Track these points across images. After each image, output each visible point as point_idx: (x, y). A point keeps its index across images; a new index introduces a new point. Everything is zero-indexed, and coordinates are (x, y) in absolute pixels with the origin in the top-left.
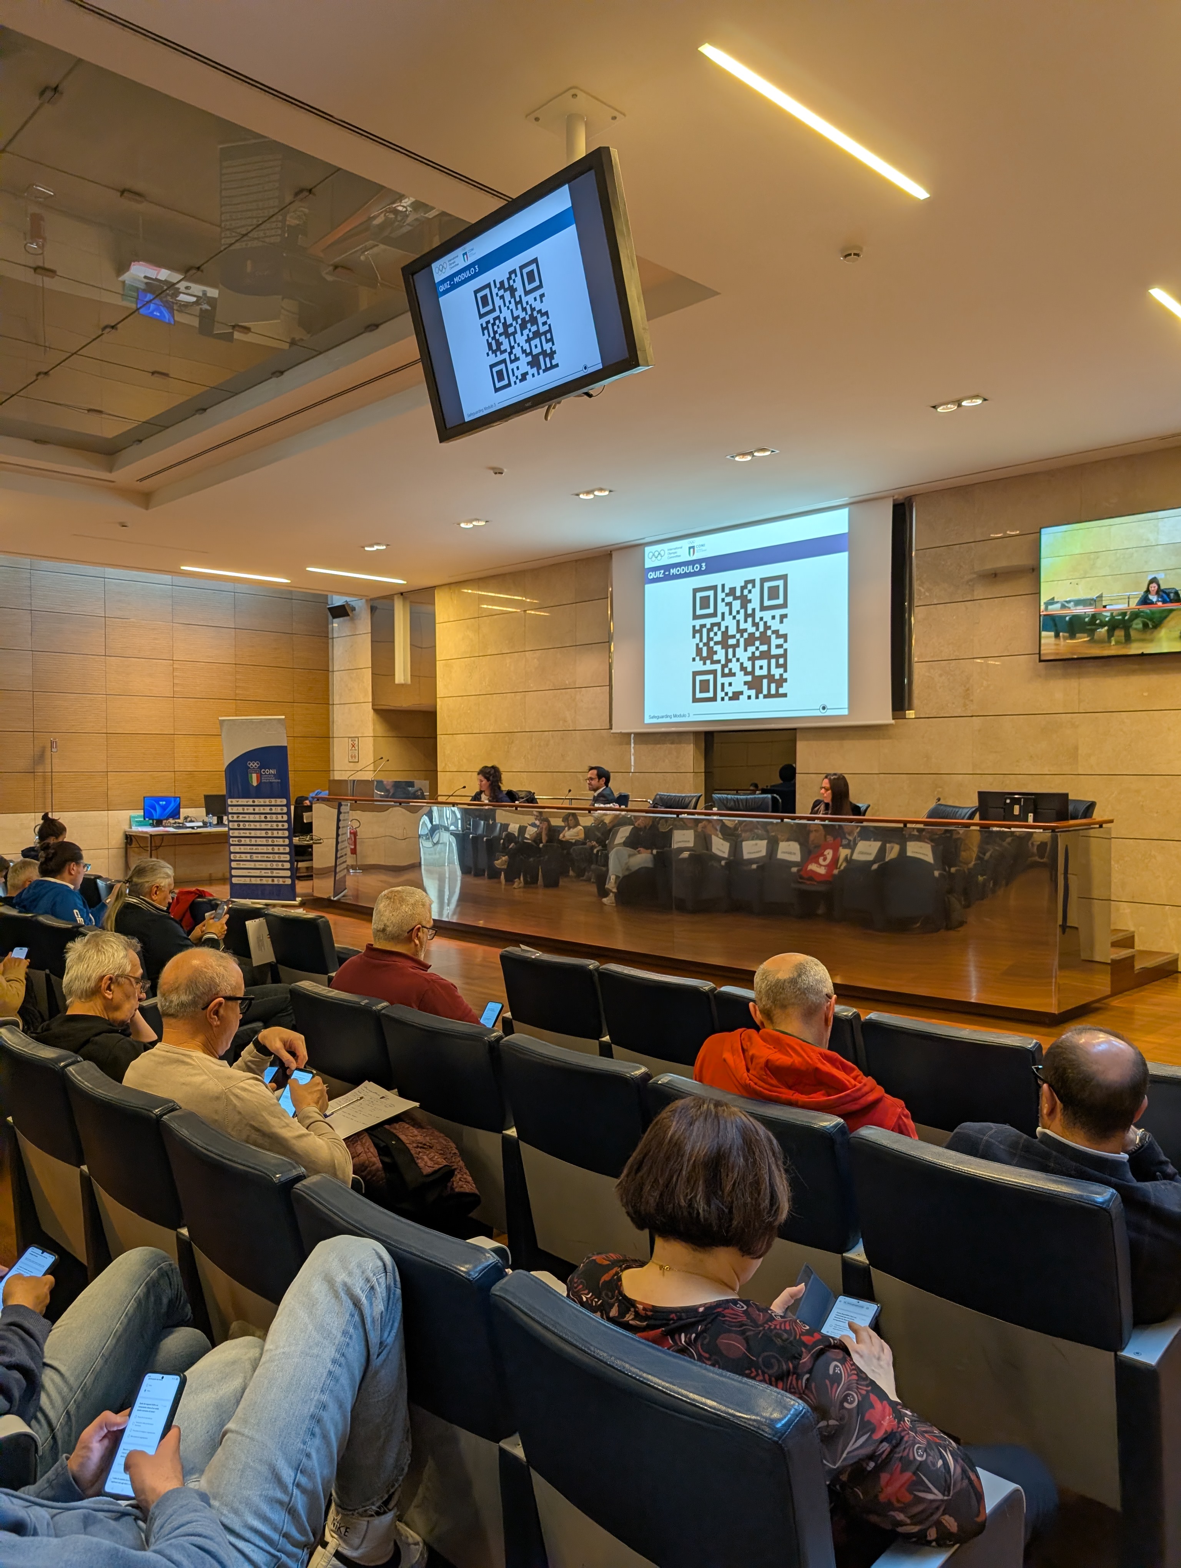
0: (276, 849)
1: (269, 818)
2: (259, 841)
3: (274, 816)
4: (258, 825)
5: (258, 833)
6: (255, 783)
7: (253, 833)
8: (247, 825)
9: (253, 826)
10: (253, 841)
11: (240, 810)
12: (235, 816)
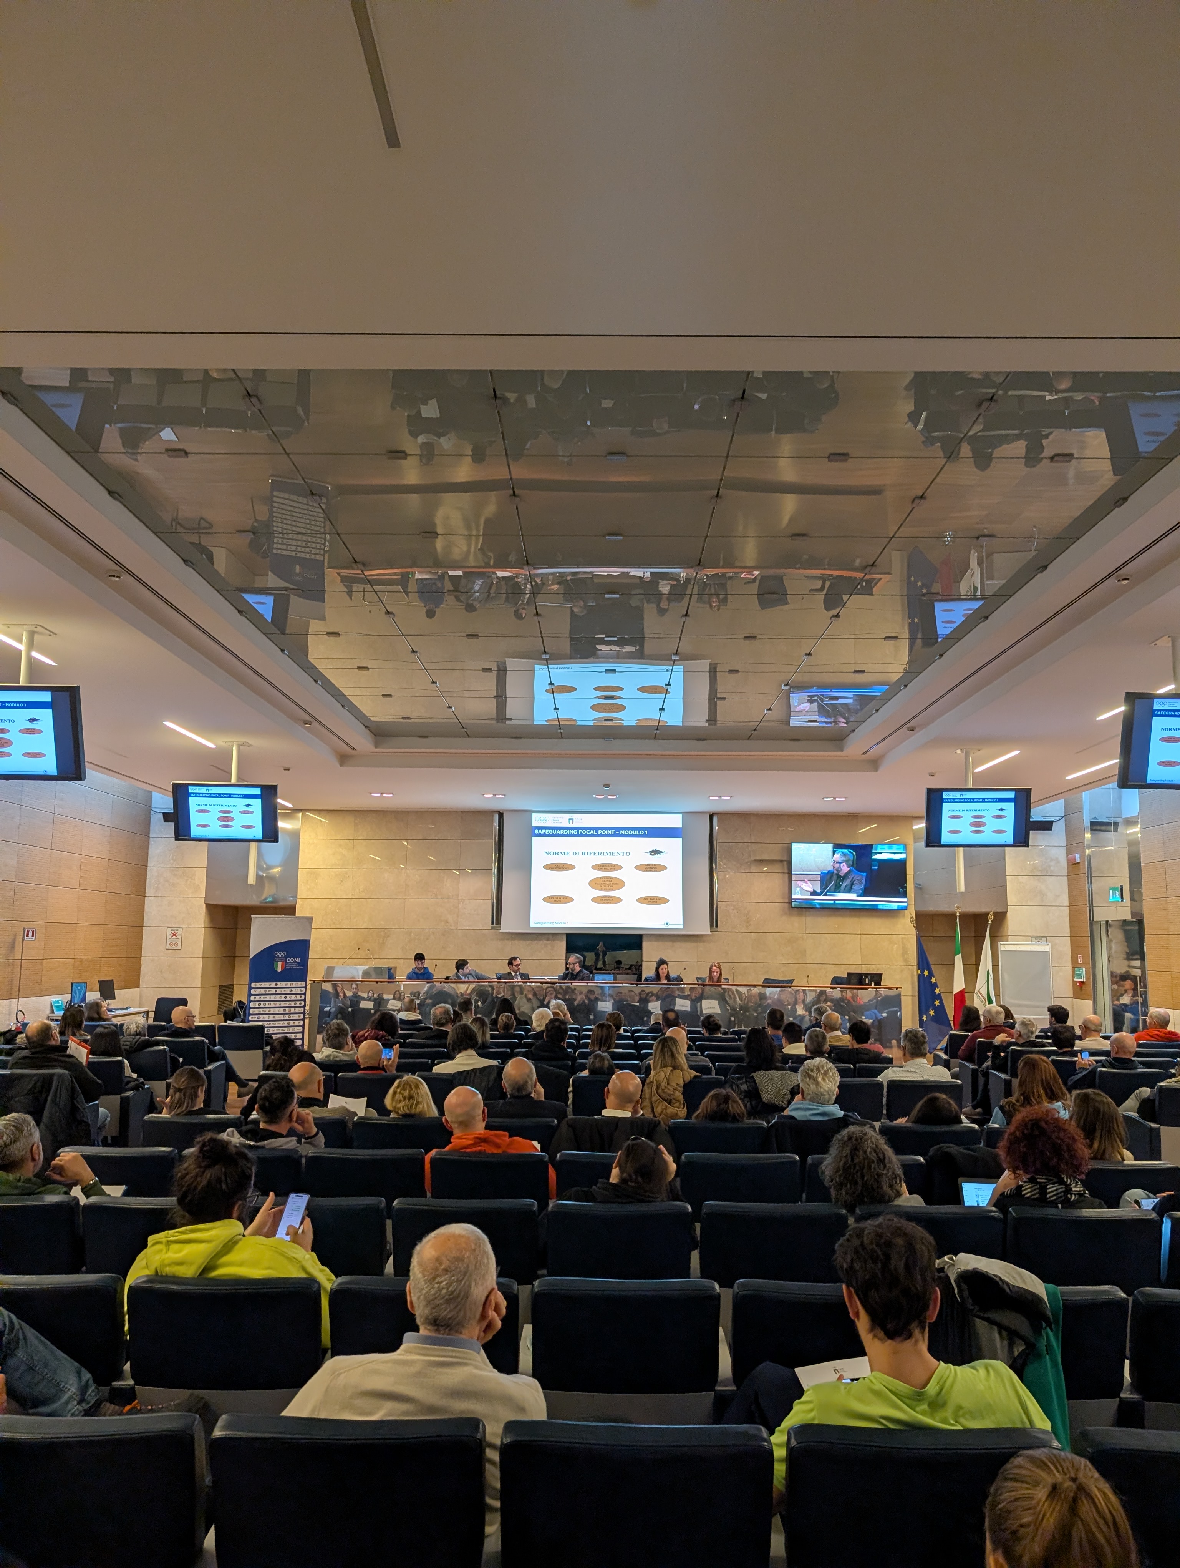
0: (291, 1023)
1: (288, 997)
2: (277, 1017)
3: (294, 996)
4: (278, 1004)
5: (277, 1011)
6: (279, 970)
7: (272, 1011)
8: (267, 1004)
9: (273, 1004)
10: (272, 1017)
11: (263, 992)
12: (257, 997)
